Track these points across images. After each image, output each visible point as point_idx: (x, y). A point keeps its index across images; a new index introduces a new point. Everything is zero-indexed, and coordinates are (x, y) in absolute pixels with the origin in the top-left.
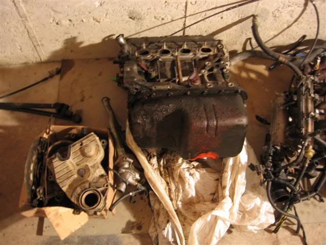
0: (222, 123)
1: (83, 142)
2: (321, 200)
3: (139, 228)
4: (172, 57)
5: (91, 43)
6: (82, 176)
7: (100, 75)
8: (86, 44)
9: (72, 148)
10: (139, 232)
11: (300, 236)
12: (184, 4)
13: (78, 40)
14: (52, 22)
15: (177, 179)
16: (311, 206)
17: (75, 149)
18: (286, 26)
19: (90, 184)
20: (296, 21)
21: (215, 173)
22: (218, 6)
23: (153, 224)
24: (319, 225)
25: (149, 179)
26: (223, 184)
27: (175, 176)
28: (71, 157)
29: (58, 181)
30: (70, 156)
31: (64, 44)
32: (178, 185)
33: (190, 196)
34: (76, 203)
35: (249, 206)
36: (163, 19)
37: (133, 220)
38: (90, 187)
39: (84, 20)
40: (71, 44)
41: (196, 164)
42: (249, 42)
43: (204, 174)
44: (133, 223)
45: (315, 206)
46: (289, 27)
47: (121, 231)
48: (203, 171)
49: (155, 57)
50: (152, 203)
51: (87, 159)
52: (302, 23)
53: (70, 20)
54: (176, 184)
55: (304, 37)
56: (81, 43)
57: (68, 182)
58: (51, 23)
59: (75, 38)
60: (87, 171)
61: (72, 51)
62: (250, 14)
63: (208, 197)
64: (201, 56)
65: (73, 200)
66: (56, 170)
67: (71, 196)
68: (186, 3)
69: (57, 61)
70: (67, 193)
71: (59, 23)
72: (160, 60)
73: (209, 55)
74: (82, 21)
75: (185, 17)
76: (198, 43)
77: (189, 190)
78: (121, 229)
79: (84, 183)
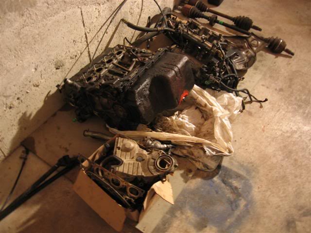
0: (179, 66)
1: (118, 146)
2: (243, 78)
3: (190, 171)
4: (106, 69)
5: (37, 110)
6: (143, 160)
7: (59, 128)
8: (34, 113)
9: (117, 155)
10: (193, 173)
11: (254, 101)
12: (85, 36)
13: (28, 114)
14: (5, 109)
15: (178, 128)
16: (242, 85)
17: (119, 154)
18: (138, 17)
19: (152, 159)
20: (142, 10)
21: (191, 107)
22: (102, 25)
23: (194, 162)
24: (254, 90)
25: (168, 139)
26: (203, 105)
27: (175, 128)
28: (123, 159)
29: (135, 174)
30: (121, 159)
31: (19, 125)
32: (181, 131)
33: (194, 129)
34: (158, 174)
35: (225, 101)
36: (76, 56)
37: (182, 172)
38: (155, 160)
39: (28, 91)
40: (24, 121)
41: (177, 113)
42: (126, 41)
43: (187, 112)
44: (184, 173)
45: (243, 83)
46: (140, 16)
47: (184, 183)
48: (185, 111)
49: (98, 76)
50: (180, 154)
51: (133, 150)
52: (144, 9)
53: (18, 99)
54: (180, 132)
55: (149, 18)
56: (30, 115)
57: (140, 170)
58: (5, 111)
59: (25, 114)
60: (141, 156)
61: (25, 129)
62: (120, 20)
63: (201, 121)
64: (121, 57)
65: (156, 174)
66: (126, 172)
67: (152, 174)
68: (85, 34)
69: (18, 148)
70: (148, 175)
71: (12, 106)
72: (102, 76)
73: (124, 54)
74: (27, 93)
75: (88, 45)
76: (108, 54)
77: (190, 126)
78: (183, 182)
79: (148, 161)
